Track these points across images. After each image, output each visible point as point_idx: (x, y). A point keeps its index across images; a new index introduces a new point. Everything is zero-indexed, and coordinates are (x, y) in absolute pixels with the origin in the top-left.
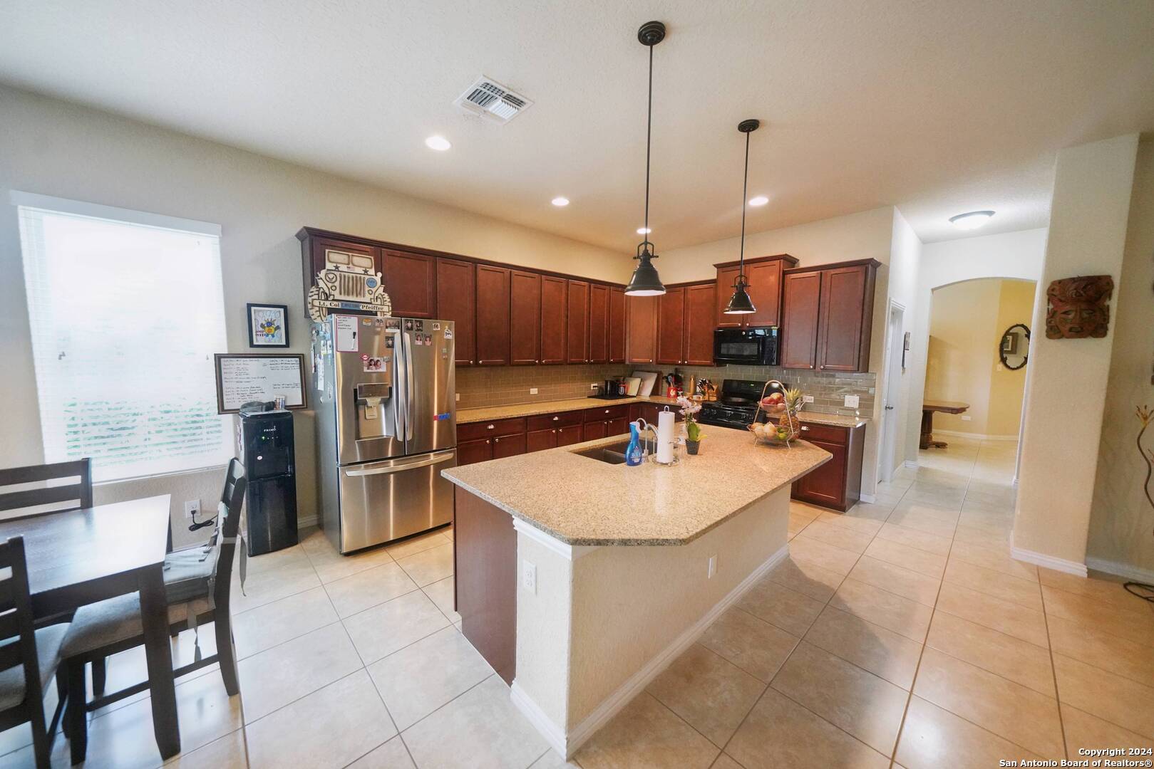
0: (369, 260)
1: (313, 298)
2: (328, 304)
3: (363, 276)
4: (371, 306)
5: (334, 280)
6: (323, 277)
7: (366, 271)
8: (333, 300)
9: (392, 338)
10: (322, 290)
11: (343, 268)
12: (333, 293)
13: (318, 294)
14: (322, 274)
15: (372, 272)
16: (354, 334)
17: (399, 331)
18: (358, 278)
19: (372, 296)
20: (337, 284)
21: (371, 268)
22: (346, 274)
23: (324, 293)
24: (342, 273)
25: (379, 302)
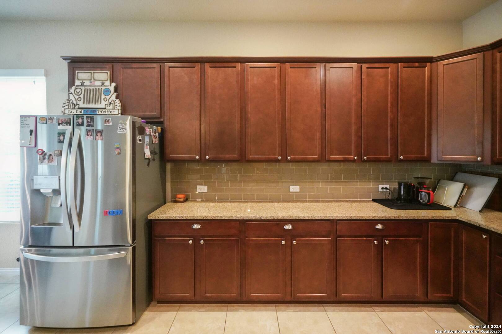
0: (106, 74)
1: (65, 108)
2: (74, 112)
3: (100, 88)
4: (104, 110)
5: (80, 93)
6: (73, 92)
7: (103, 83)
8: (79, 108)
9: (64, 134)
10: (71, 102)
11: (87, 83)
12: (78, 102)
13: (68, 105)
14: (72, 89)
15: (108, 83)
18: (97, 90)
19: (106, 103)
20: (82, 96)
21: (107, 80)
22: (89, 87)
23: (73, 103)
24: (86, 87)
25: (111, 107)
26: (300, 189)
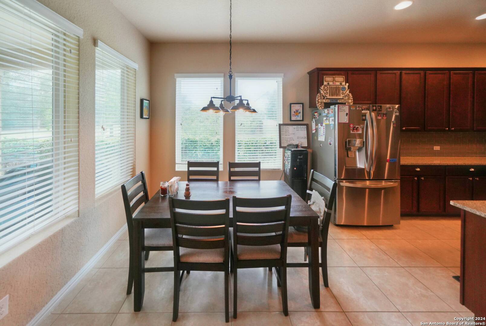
0: (342, 78)
1: (319, 98)
2: (324, 101)
3: (339, 86)
4: (343, 100)
5: (327, 89)
6: (323, 89)
7: (341, 84)
8: (327, 99)
9: (365, 116)
10: (322, 95)
11: (331, 83)
12: (326, 95)
13: (321, 97)
14: (322, 87)
15: (344, 83)
16: (347, 114)
17: (369, 112)
18: (338, 88)
19: (344, 95)
20: (328, 91)
21: (343, 82)
22: (332, 86)
23: (323, 96)
24: (331, 86)
25: (347, 98)
26: (441, 148)
